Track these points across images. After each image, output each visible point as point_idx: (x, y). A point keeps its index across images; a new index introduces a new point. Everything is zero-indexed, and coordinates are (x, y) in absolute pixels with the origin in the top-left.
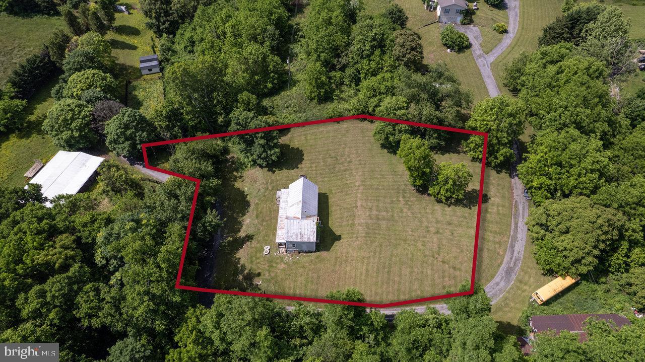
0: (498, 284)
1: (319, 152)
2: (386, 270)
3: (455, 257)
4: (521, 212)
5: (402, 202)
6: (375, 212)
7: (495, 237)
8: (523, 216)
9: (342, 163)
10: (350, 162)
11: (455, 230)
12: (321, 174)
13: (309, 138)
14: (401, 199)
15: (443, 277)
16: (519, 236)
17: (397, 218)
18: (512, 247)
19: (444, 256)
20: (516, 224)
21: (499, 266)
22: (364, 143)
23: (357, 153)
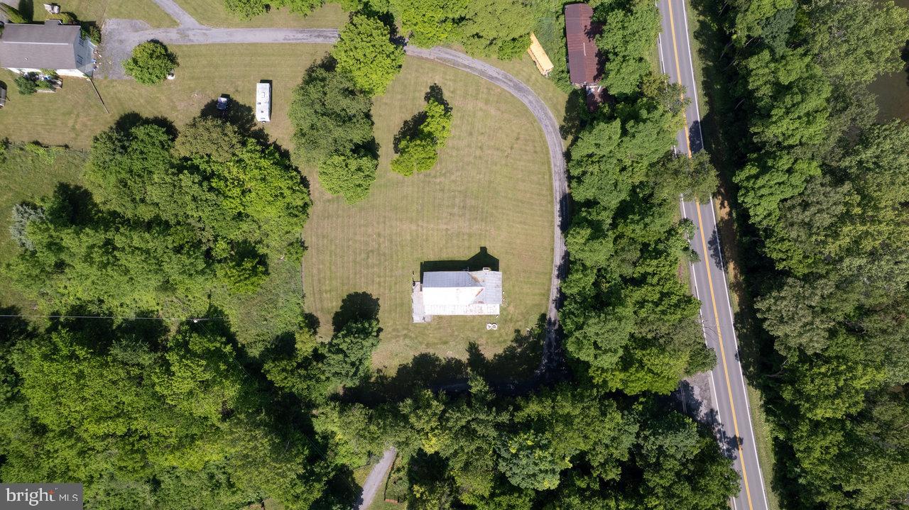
0: (530, 102)
1: (355, 274)
2: (520, 204)
3: (507, 136)
4: (451, 57)
5: (442, 179)
6: (456, 210)
7: (483, 92)
8: (456, 56)
9: (379, 245)
10: (379, 235)
11: (478, 130)
12: (391, 270)
13: (328, 288)
14: (438, 180)
15: (526, 151)
16: (479, 67)
17: (463, 188)
18: (492, 78)
19: (506, 147)
20: (465, 66)
21: (513, 96)
22: (349, 216)
23: (366, 226)
